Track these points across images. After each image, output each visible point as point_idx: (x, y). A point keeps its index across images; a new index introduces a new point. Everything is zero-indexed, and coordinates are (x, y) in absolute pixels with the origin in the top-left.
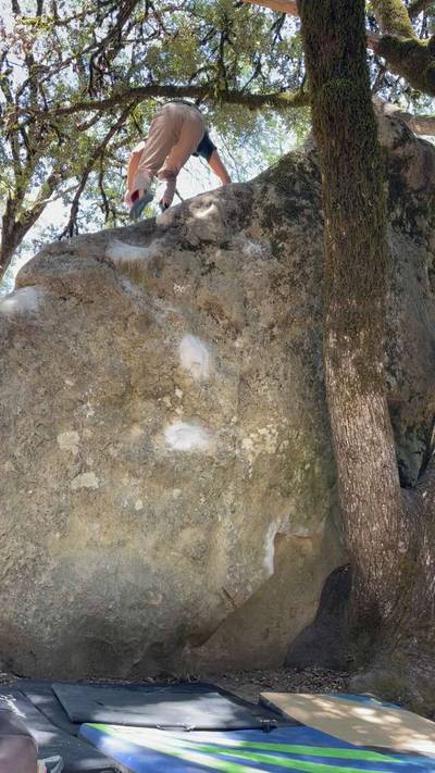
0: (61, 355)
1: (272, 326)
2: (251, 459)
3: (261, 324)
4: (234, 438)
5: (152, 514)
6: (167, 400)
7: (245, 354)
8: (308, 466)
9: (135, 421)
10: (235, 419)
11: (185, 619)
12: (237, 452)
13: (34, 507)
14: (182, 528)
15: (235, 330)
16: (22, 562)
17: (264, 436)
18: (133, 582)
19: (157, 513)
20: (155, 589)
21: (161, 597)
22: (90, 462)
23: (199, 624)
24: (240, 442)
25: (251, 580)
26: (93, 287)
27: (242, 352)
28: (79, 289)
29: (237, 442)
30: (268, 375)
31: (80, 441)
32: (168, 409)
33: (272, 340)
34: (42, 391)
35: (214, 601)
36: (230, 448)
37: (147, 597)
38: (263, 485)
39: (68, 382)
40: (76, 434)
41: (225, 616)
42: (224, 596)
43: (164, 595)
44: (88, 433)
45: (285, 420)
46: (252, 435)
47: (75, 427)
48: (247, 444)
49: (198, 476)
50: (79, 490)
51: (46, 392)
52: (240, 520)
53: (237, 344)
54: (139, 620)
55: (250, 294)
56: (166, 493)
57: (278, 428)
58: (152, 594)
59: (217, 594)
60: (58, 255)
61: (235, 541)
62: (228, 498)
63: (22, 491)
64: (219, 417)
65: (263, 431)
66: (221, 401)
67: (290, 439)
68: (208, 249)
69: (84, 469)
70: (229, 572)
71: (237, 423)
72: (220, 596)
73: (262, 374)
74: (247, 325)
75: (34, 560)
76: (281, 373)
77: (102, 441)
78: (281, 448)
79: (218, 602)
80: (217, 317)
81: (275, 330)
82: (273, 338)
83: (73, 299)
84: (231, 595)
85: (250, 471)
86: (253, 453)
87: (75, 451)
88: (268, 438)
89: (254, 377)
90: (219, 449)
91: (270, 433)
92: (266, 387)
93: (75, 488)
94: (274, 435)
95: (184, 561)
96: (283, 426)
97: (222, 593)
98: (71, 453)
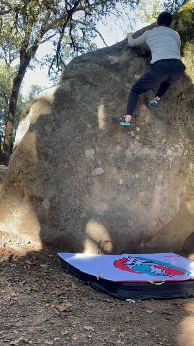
0: (85, 113)
1: (181, 94)
2: (171, 159)
3: (176, 93)
4: (164, 150)
5: (127, 185)
6: (132, 133)
9: (118, 143)
10: (164, 141)
11: (143, 231)
12: (165, 156)
13: (77, 184)
14: (141, 192)
16: (75, 208)
17: (177, 148)
18: (121, 215)
19: (129, 185)
20: (130, 218)
21: (133, 222)
22: (99, 163)
23: (148, 233)
24: (166, 152)
25: (170, 214)
26: (98, 78)
28: (91, 80)
30: (180, 118)
31: (95, 153)
32: (133, 137)
33: (181, 101)
34: (78, 130)
35: (155, 223)
36: (162, 154)
37: (127, 222)
38: (176, 171)
39: (88, 126)
40: (93, 150)
41: (159, 230)
42: (158, 221)
43: (134, 221)
44: (98, 149)
45: (187, 140)
46: (172, 148)
47: (93, 147)
48: (169, 152)
49: (147, 168)
50: (96, 176)
51: (80, 131)
52: (165, 187)
54: (124, 232)
56: (133, 176)
57: (184, 144)
58: (129, 221)
59: (156, 220)
60: (80, 63)
61: (163, 197)
62: (160, 177)
63: (72, 177)
64: (157, 140)
65: (176, 146)
66: (158, 132)
67: (189, 150)
69: (97, 166)
70: (161, 211)
71: (165, 143)
72: (157, 221)
73: (177, 118)
75: (79, 207)
76: (185, 117)
77: (104, 153)
78: (185, 154)
79: (156, 224)
81: (183, 96)
83: (89, 85)
84: (162, 220)
85: (171, 165)
86: (172, 156)
87: (93, 158)
88: (179, 149)
89: (173, 120)
90: (157, 155)
91: (180, 147)
92: (179, 124)
93: (94, 175)
94: (182, 148)
95: (142, 206)
96: (186, 143)
97: (157, 219)
98: (91, 159)
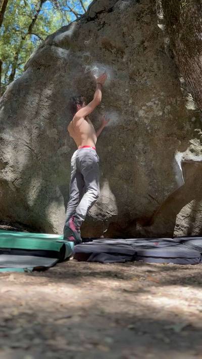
1: (143, 42)
2: (146, 121)
3: (135, 44)
4: (133, 112)
7: (129, 63)
8: (194, 119)
10: (130, 102)
11: (128, 210)
12: (136, 119)
14: (116, 165)
15: (121, 52)
16: (40, 188)
17: (151, 106)
22: (64, 141)
23: (138, 213)
24: (137, 113)
25: (166, 189)
26: (49, 58)
27: (127, 63)
28: (43, 62)
29: (134, 114)
30: (145, 70)
31: (58, 132)
33: (144, 50)
35: (144, 201)
36: (131, 118)
38: (161, 135)
40: (55, 129)
41: (154, 209)
42: (150, 198)
44: (60, 128)
45: (162, 94)
46: (143, 108)
47: (54, 126)
48: (141, 113)
49: (118, 138)
52: (151, 156)
53: (124, 60)
54: (99, 211)
55: (125, 29)
57: (159, 100)
59: (145, 197)
61: (150, 168)
62: (140, 146)
64: (121, 103)
65: (149, 104)
66: (121, 94)
67: (171, 104)
68: (101, 16)
69: (61, 145)
70: (150, 185)
71: (133, 104)
72: (147, 198)
73: (142, 71)
74: (127, 47)
76: (155, 67)
78: (166, 111)
79: (147, 201)
80: (110, 50)
81: (146, 44)
82: (145, 48)
84: (154, 197)
85: (148, 128)
86: (146, 118)
87: (57, 137)
88: (154, 106)
89: (137, 74)
90: (125, 120)
91: (155, 103)
92: (146, 78)
93: (60, 154)
94: (158, 104)
95: (121, 181)
96: (162, 97)
97: (148, 196)
98: (55, 139)
